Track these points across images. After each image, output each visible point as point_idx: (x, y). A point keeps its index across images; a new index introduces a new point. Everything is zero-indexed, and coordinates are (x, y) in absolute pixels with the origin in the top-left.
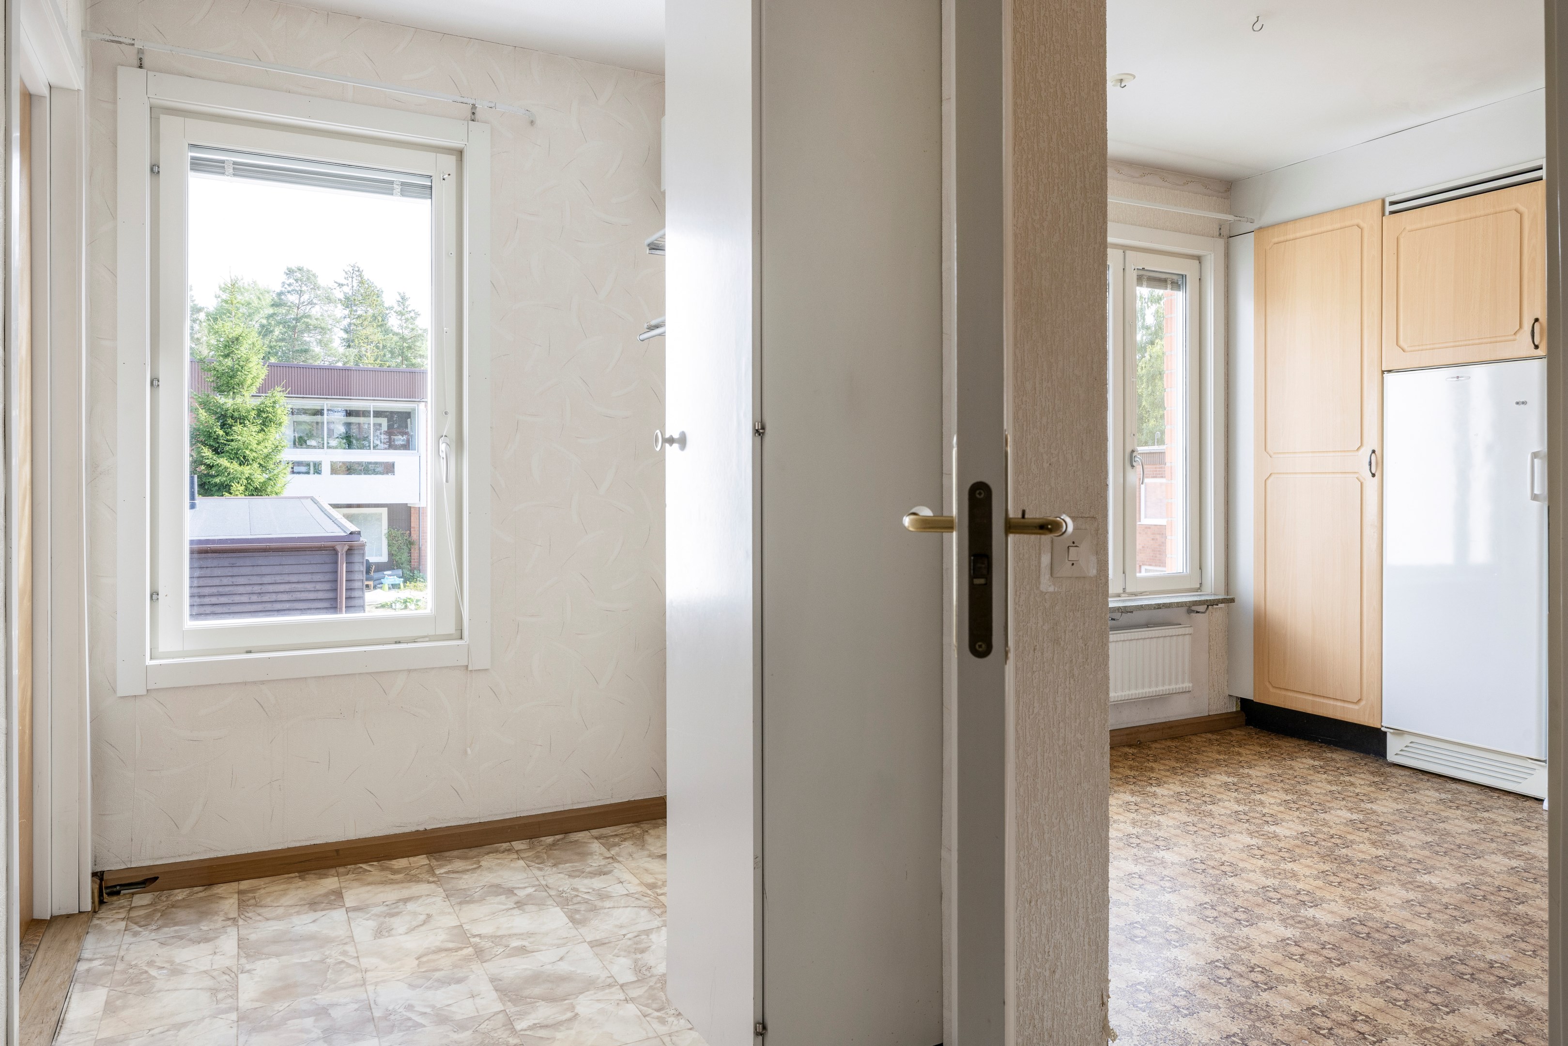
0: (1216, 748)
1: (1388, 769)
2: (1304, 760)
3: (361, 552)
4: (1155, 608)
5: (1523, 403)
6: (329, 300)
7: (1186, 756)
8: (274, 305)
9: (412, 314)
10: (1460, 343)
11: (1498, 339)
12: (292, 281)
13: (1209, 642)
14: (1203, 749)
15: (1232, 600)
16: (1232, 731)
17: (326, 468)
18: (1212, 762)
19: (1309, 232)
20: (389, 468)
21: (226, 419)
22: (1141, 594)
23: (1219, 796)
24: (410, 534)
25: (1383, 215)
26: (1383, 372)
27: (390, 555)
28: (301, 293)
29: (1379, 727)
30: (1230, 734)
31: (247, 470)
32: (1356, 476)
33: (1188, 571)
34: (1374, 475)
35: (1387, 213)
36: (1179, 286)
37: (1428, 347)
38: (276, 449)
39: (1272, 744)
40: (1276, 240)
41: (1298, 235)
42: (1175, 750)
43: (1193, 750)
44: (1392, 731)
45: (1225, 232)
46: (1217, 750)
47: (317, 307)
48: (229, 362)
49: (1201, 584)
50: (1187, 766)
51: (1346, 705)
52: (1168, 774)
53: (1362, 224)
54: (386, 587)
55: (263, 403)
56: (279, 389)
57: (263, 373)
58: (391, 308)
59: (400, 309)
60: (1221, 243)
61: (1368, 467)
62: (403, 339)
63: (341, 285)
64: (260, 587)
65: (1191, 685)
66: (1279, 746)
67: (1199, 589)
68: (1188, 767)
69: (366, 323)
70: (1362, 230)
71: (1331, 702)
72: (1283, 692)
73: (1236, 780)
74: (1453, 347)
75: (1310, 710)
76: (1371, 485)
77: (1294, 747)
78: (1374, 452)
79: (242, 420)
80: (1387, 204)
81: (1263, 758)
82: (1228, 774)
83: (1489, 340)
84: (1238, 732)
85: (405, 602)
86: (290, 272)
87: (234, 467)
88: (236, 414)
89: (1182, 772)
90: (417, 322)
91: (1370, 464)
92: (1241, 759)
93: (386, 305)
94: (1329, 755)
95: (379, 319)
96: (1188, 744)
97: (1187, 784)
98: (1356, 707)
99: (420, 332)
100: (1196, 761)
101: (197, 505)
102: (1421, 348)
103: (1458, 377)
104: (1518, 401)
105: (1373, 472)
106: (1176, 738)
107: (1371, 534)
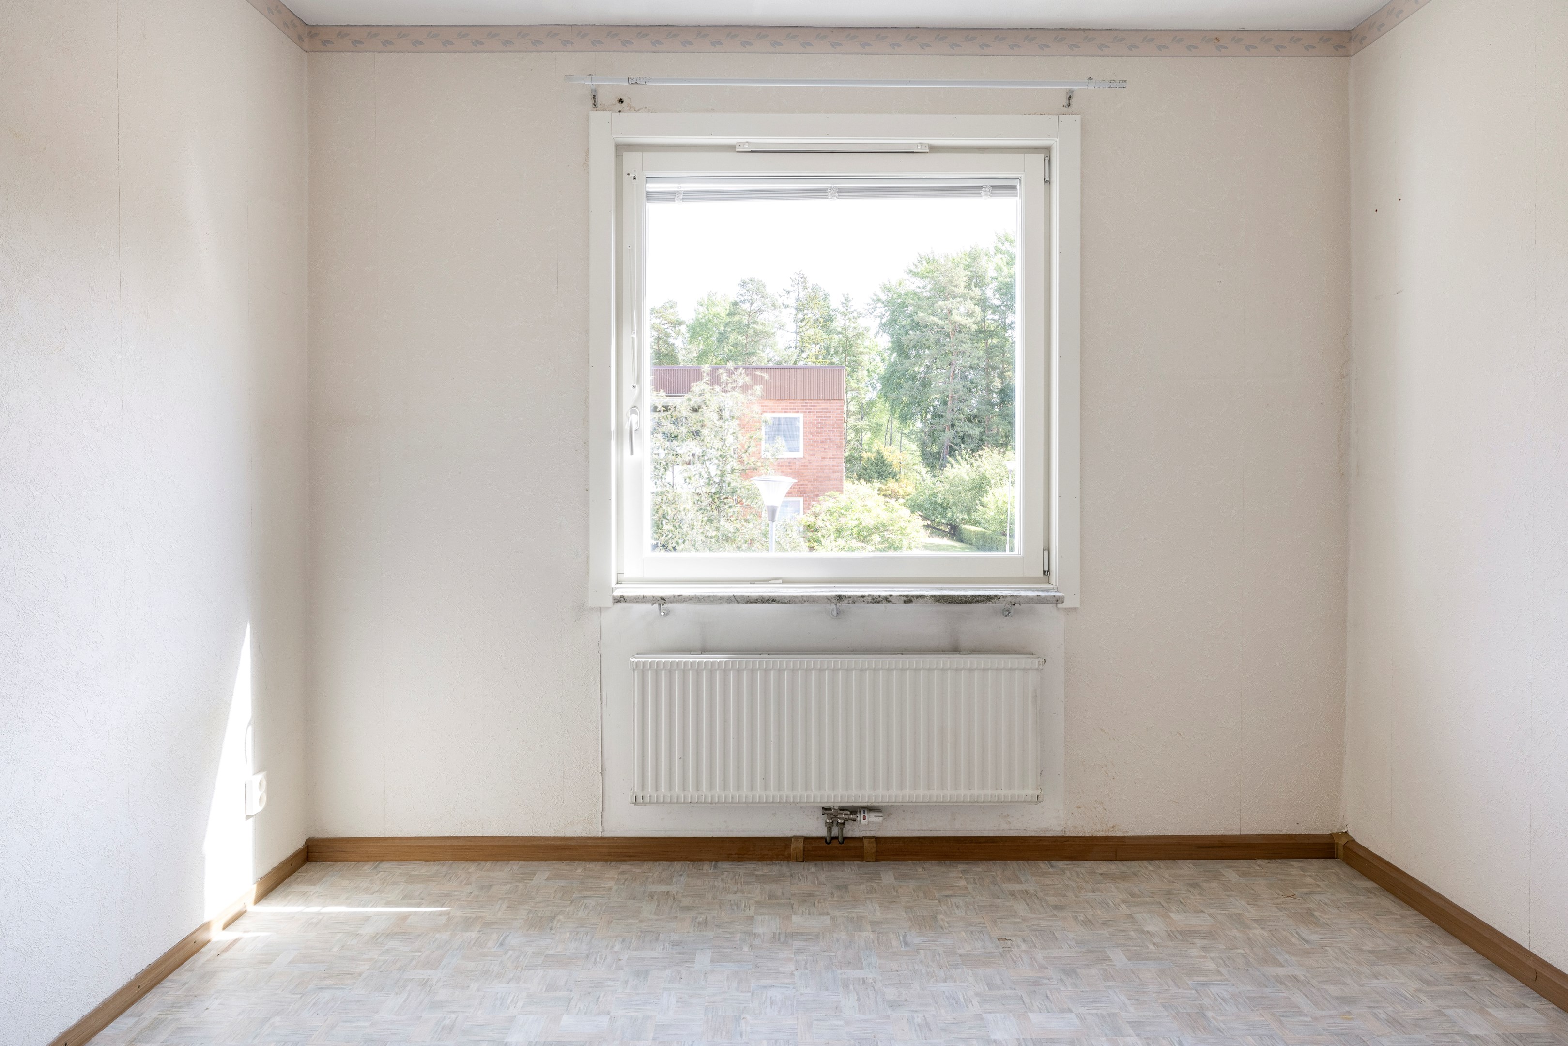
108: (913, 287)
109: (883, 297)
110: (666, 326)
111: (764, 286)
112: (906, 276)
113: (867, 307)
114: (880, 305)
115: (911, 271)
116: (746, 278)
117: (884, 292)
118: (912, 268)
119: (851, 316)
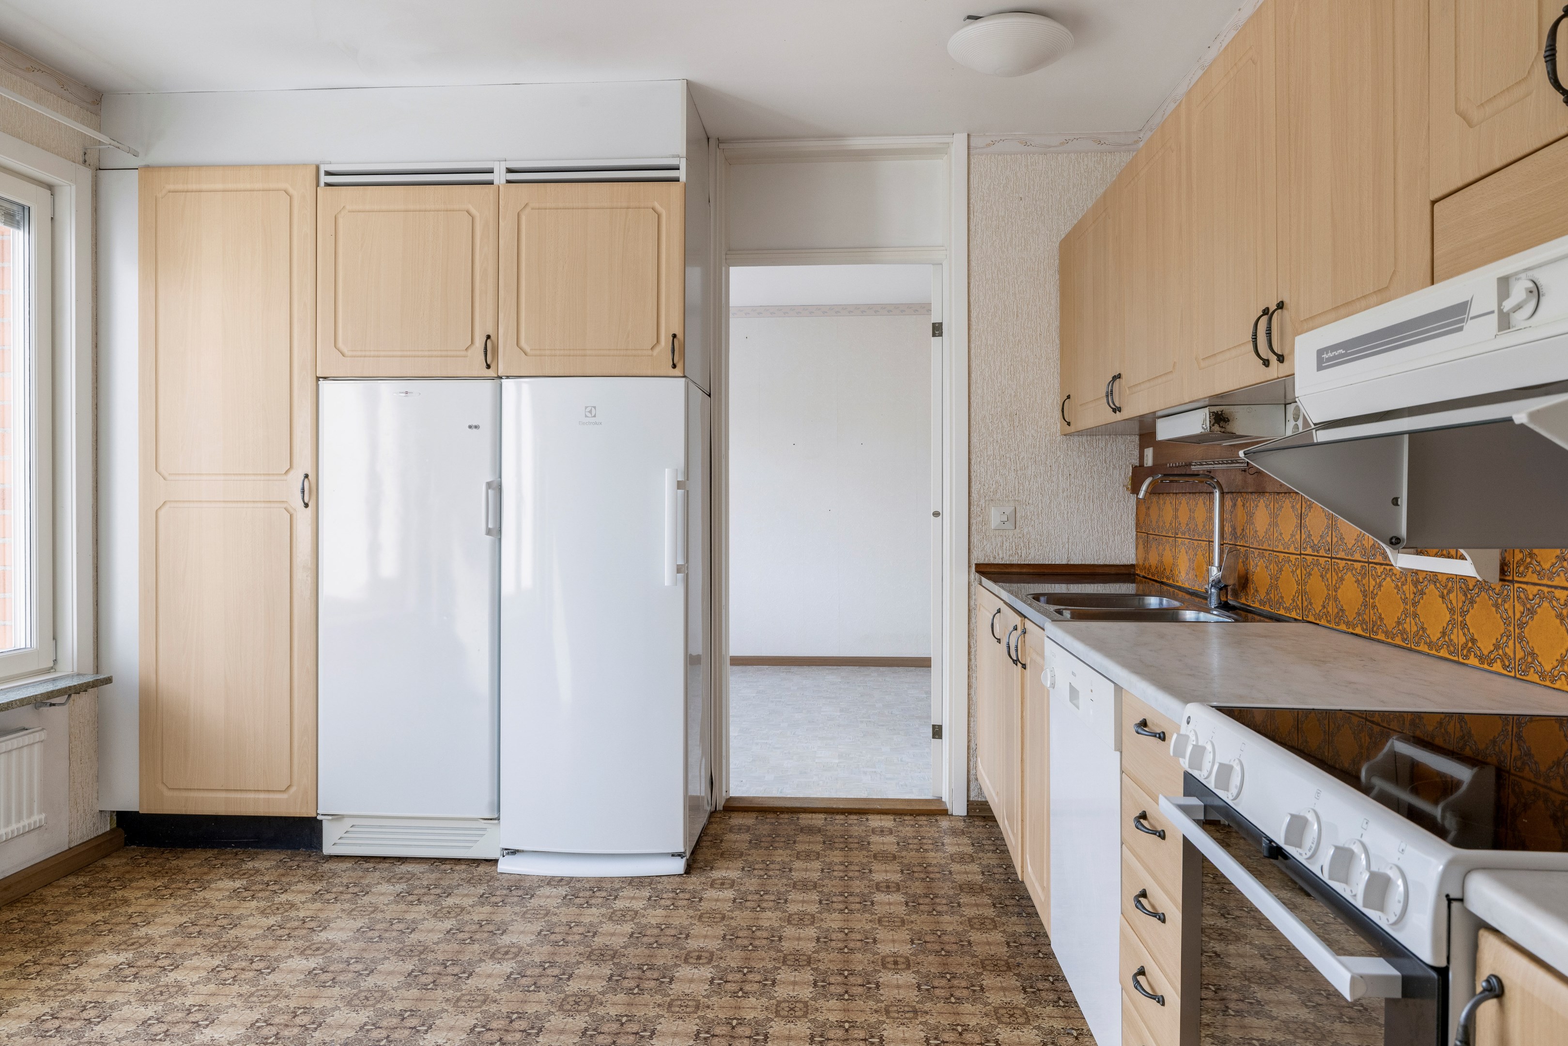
0: (86, 901)
1: (327, 866)
2: (220, 884)
5: (476, 427)
7: (39, 932)
10: (408, 353)
11: (450, 353)
13: (70, 742)
14: (67, 909)
15: (109, 680)
16: (107, 862)
18: (85, 932)
19: (219, 186)
23: (110, 1000)
25: (318, 185)
26: (318, 379)
29: (314, 815)
30: (104, 868)
32: (285, 505)
33: (34, 645)
34: (306, 505)
35: (322, 184)
36: (18, 222)
37: (372, 353)
39: (170, 869)
40: (172, 187)
41: (204, 187)
42: (17, 926)
43: (50, 918)
44: (330, 818)
45: (92, 158)
46: (90, 903)
49: (55, 661)
50: (45, 953)
51: (272, 796)
52: (13, 981)
53: (291, 190)
60: (86, 174)
61: (300, 495)
65: (42, 816)
66: (180, 870)
67: (52, 668)
68: (47, 955)
70: (291, 197)
71: (252, 795)
72: (185, 794)
73: (130, 955)
74: (401, 356)
75: (221, 810)
76: (304, 517)
77: (201, 865)
78: (306, 476)
80: (322, 173)
81: (162, 897)
82: (116, 947)
83: (439, 353)
84: (117, 862)
89: (38, 968)
91: (303, 492)
92: (130, 911)
94: (250, 865)
96: (38, 908)
97: (51, 993)
98: (284, 796)
100: (58, 939)
102: (363, 353)
103: (407, 393)
104: (470, 424)
105: (306, 501)
106: (18, 901)
107: (302, 577)
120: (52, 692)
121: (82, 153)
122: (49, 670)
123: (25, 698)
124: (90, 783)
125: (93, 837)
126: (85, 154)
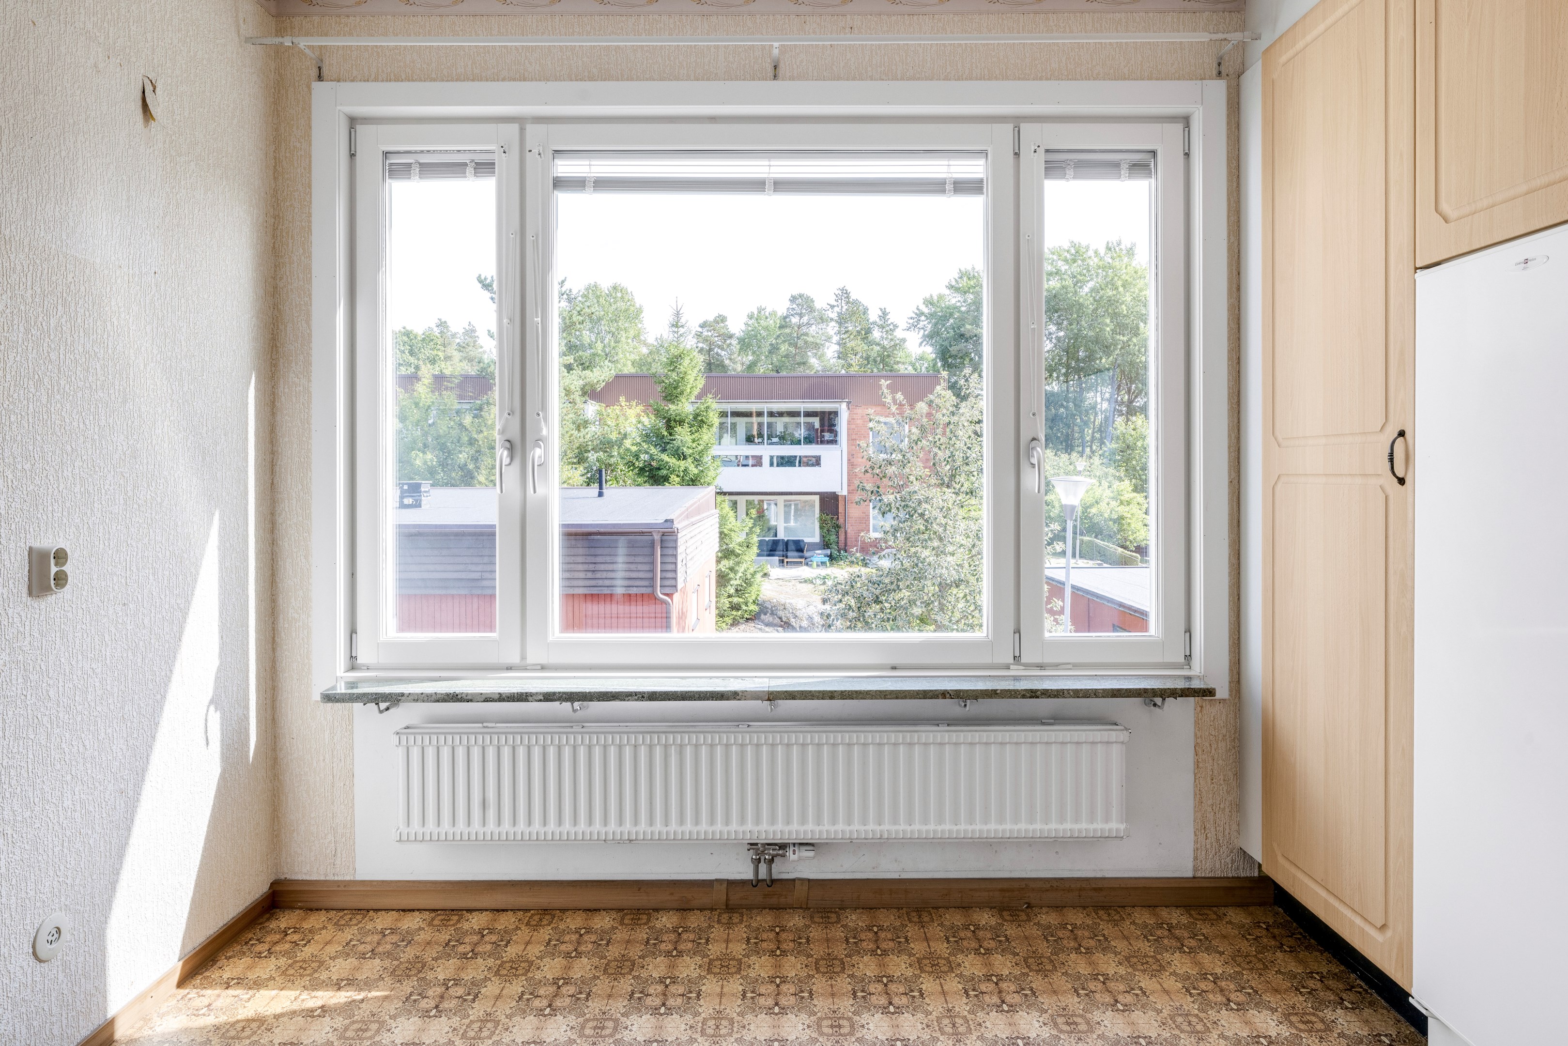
0: (1141, 945)
2: (1261, 1016)
3: (674, 538)
4: (1024, 696)
6: (822, 320)
8: (781, 327)
9: (891, 327)
10: (1536, 183)
12: (794, 306)
16: (1232, 913)
17: (766, 461)
20: (816, 462)
21: (671, 423)
22: (1056, 666)
24: (838, 519)
26: (1416, 269)
27: (823, 537)
28: (801, 316)
29: (1408, 991)
30: (1219, 918)
31: (682, 464)
32: (1380, 481)
33: (1160, 634)
34: (1402, 482)
36: (1151, 170)
37: (1484, 204)
38: (707, 448)
39: (1261, 960)
42: (1062, 934)
45: (1227, 65)
47: (814, 326)
48: (674, 375)
49: (1188, 657)
54: (815, 564)
55: (698, 408)
56: (711, 396)
57: (701, 383)
58: (874, 323)
59: (881, 323)
60: (1221, 86)
61: (1388, 465)
62: (884, 348)
63: (832, 307)
64: (593, 566)
65: (1122, 827)
66: (1264, 969)
67: (1186, 664)
69: (852, 337)
71: (1348, 913)
74: (1525, 194)
76: (1398, 500)
77: (1293, 976)
78: (1400, 433)
79: (681, 422)
84: (1240, 918)
85: (824, 578)
86: (793, 299)
87: (672, 461)
88: (677, 418)
90: (895, 334)
91: (1391, 460)
93: (871, 321)
95: (865, 334)
98: (1379, 937)
99: (898, 342)
101: (605, 494)
102: (1472, 208)
103: (1526, 261)
105: (1400, 474)
106: (1107, 908)
108: (953, 301)
109: (926, 310)
110: (716, 339)
111: (812, 301)
112: (947, 292)
113: (911, 321)
114: (923, 318)
115: (952, 287)
116: (795, 293)
117: (927, 306)
118: (954, 283)
119: (887, 328)
120: (1119, 690)
121: (1215, 65)
122: (1180, 667)
123: (1081, 690)
124: (1227, 810)
125: (1230, 875)
126: (1219, 64)
